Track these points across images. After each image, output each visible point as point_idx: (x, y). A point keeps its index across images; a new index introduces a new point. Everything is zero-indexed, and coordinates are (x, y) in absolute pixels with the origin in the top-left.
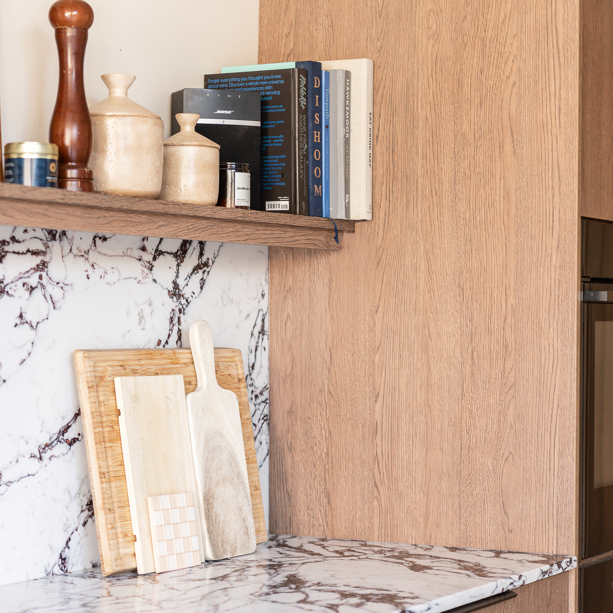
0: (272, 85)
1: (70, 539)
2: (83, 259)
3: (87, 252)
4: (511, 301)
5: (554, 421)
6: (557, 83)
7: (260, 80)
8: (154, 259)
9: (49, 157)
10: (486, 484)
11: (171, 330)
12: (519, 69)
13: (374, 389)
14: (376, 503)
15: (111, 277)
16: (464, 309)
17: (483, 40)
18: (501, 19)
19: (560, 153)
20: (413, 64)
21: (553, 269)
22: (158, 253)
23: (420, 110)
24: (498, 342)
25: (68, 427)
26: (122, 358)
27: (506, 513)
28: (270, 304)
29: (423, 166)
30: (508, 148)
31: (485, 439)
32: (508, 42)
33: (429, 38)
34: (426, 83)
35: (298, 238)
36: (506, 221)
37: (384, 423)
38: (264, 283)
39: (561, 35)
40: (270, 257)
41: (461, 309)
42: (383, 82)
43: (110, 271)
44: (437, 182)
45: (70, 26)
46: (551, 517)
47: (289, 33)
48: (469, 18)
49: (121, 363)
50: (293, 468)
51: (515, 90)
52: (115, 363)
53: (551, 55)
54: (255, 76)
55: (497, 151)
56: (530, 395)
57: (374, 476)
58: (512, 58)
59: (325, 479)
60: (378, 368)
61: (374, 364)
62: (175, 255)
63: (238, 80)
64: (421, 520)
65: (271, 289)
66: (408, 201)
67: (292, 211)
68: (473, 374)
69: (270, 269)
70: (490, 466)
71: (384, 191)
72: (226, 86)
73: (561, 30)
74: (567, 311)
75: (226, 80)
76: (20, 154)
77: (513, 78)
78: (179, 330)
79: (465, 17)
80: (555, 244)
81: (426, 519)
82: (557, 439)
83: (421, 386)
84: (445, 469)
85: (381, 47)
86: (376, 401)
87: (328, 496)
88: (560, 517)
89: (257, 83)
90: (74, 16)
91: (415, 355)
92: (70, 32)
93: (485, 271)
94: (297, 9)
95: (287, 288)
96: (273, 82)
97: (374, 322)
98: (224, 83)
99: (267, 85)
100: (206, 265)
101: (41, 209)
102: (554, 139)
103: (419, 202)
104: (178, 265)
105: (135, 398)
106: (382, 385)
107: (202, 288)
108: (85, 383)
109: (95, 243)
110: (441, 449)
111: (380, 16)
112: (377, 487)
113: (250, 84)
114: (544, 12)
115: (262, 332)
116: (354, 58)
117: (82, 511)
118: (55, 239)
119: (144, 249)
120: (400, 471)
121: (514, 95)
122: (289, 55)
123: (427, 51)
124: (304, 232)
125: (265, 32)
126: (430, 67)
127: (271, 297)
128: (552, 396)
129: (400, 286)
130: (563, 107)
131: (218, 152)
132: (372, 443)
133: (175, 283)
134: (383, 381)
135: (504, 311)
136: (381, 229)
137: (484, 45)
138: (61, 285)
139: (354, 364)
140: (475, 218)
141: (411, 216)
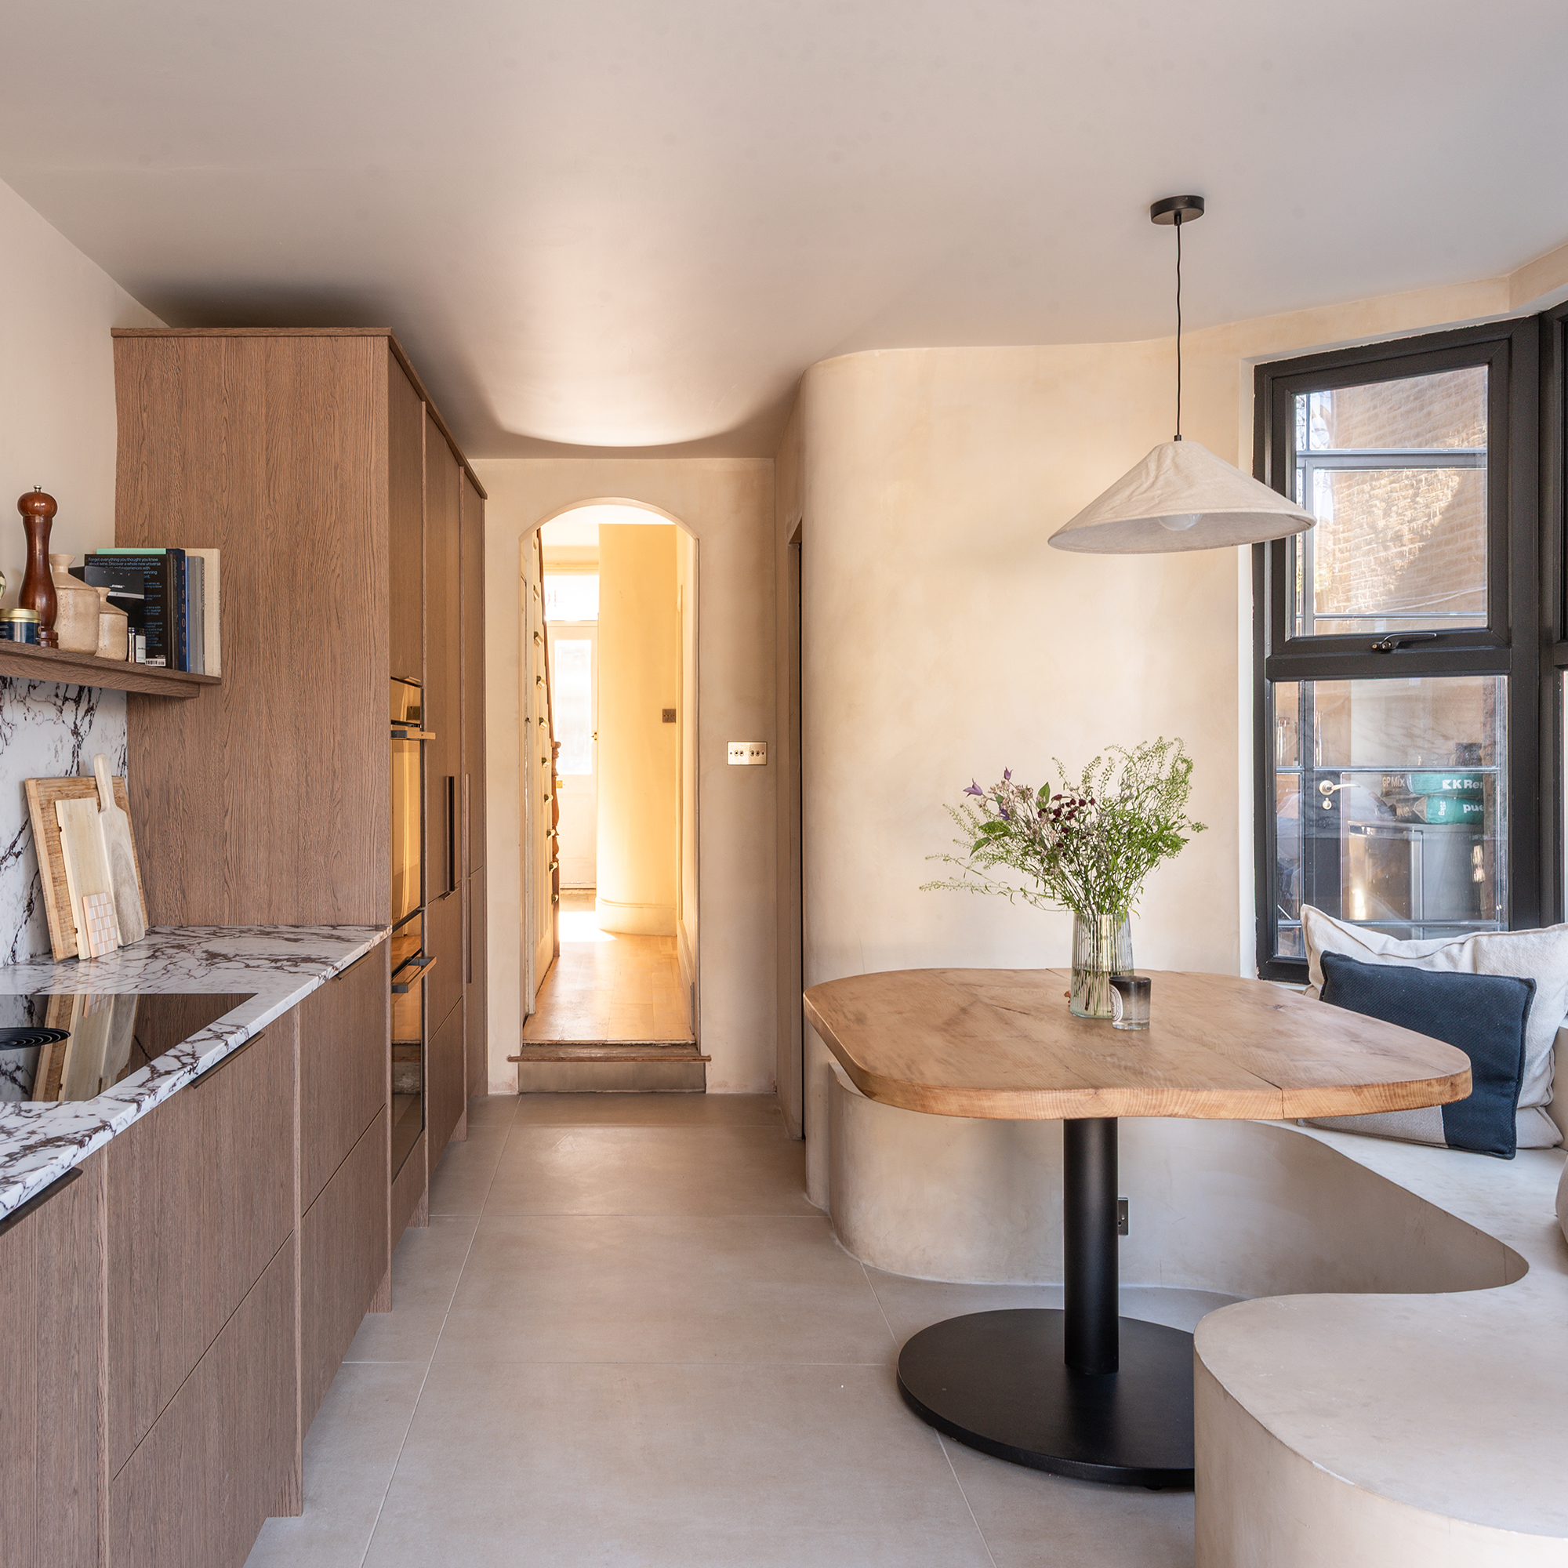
0: (149, 566)
1: (17, 935)
2: (22, 704)
3: (25, 699)
4: (338, 738)
5: (373, 827)
6: (373, 577)
7: (138, 562)
8: (63, 704)
9: (35, 621)
10: (319, 876)
11: (73, 762)
12: (342, 565)
13: (224, 806)
14: (226, 896)
15: (39, 719)
16: (299, 744)
17: (312, 540)
18: (327, 526)
19: (375, 629)
20: (254, 555)
21: (371, 714)
22: (66, 699)
23: (260, 591)
24: (327, 769)
25: (15, 842)
26: (60, 784)
27: (335, 897)
28: (128, 740)
29: (264, 635)
30: (334, 623)
31: (318, 843)
32: (333, 544)
33: (267, 537)
34: (266, 571)
35: (172, 688)
36: (333, 677)
37: (233, 833)
38: (125, 724)
39: (375, 542)
40: (128, 703)
41: (297, 744)
42: (228, 567)
43: (38, 715)
44: (276, 647)
45: (40, 515)
46: (371, 897)
47: (144, 524)
48: (301, 523)
49: (59, 789)
50: (151, 871)
51: (339, 580)
52: (55, 789)
53: (367, 556)
54: (134, 558)
55: (325, 625)
56: (353, 807)
57: (224, 875)
58: (336, 556)
59: (181, 879)
60: (227, 790)
61: (223, 787)
62: (75, 701)
63: (118, 560)
64: (265, 906)
65: (129, 728)
66: (251, 661)
67: (169, 666)
68: (307, 793)
69: (129, 712)
70: (322, 862)
71: (230, 652)
72: (106, 564)
73: (375, 538)
74: (383, 745)
75: (106, 560)
76: (11, 618)
77: (338, 571)
78: (78, 762)
79: (298, 523)
80: (372, 695)
81: (270, 906)
82: (375, 839)
83: (264, 804)
84: (285, 866)
85: (227, 540)
86: (225, 816)
87: (183, 892)
88: (378, 897)
89: (135, 564)
90: (43, 506)
91: (259, 780)
92: (39, 520)
93: (317, 715)
94: (151, 505)
95: (145, 727)
96: (150, 564)
97: (224, 754)
98: (105, 562)
99: (145, 566)
100: (92, 709)
101: (39, 664)
102: (371, 617)
103: (261, 662)
104: (77, 709)
105: (70, 817)
106: (231, 804)
107: (90, 727)
108: (39, 805)
109: (29, 690)
110: (282, 851)
111: (225, 516)
112: (227, 883)
113: (129, 564)
114: (362, 523)
115: (124, 763)
116: (203, 548)
117: (24, 912)
118: (5, 688)
119: (57, 696)
120: (247, 870)
121: (338, 584)
122: (144, 541)
123: (266, 546)
124: (176, 684)
125: (121, 521)
126: (269, 559)
127: (129, 735)
128: (371, 808)
129: (245, 726)
130: (377, 595)
131: (126, 618)
132: (223, 848)
133: (75, 723)
134: (231, 800)
135: (332, 745)
136: (229, 681)
137: (314, 545)
138: (10, 725)
139: (206, 788)
140: (308, 675)
141: (254, 672)
